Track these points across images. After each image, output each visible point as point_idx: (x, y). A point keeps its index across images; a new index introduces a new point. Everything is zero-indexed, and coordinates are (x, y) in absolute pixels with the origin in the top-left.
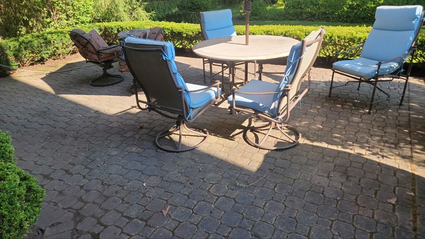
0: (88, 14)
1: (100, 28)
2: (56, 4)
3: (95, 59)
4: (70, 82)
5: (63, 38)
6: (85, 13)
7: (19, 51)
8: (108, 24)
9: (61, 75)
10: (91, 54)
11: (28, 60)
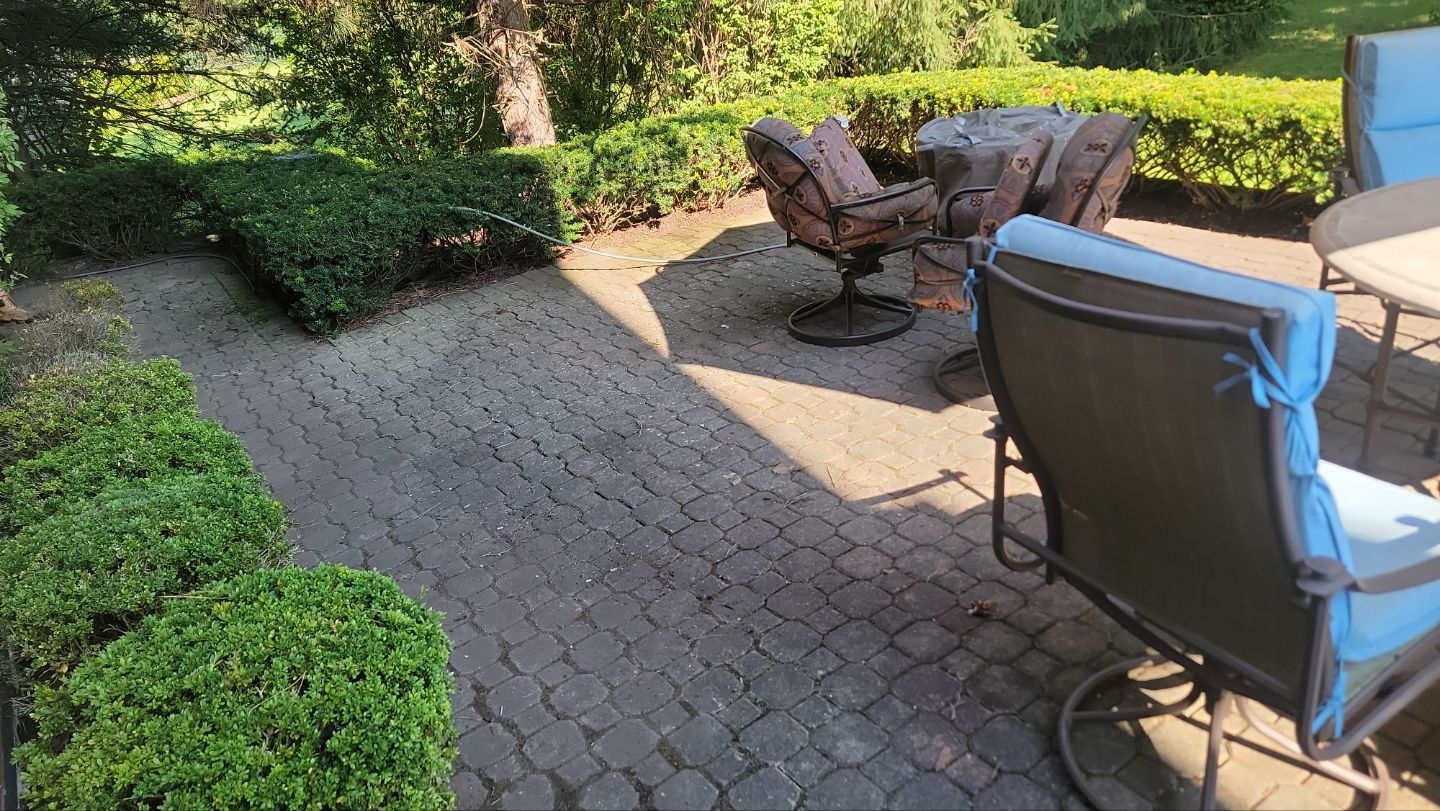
0: (817, 44)
1: (854, 96)
2: (723, 17)
3: (820, 239)
4: (724, 309)
5: (726, 138)
6: (809, 42)
7: (588, 184)
8: (881, 83)
9: (700, 276)
10: (809, 218)
11: (613, 212)
